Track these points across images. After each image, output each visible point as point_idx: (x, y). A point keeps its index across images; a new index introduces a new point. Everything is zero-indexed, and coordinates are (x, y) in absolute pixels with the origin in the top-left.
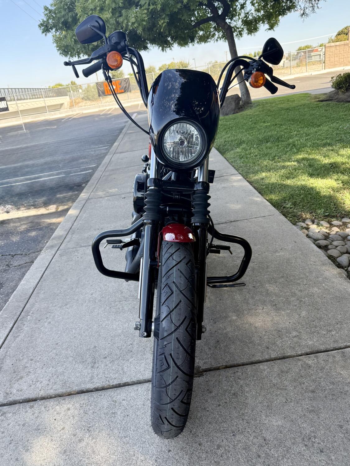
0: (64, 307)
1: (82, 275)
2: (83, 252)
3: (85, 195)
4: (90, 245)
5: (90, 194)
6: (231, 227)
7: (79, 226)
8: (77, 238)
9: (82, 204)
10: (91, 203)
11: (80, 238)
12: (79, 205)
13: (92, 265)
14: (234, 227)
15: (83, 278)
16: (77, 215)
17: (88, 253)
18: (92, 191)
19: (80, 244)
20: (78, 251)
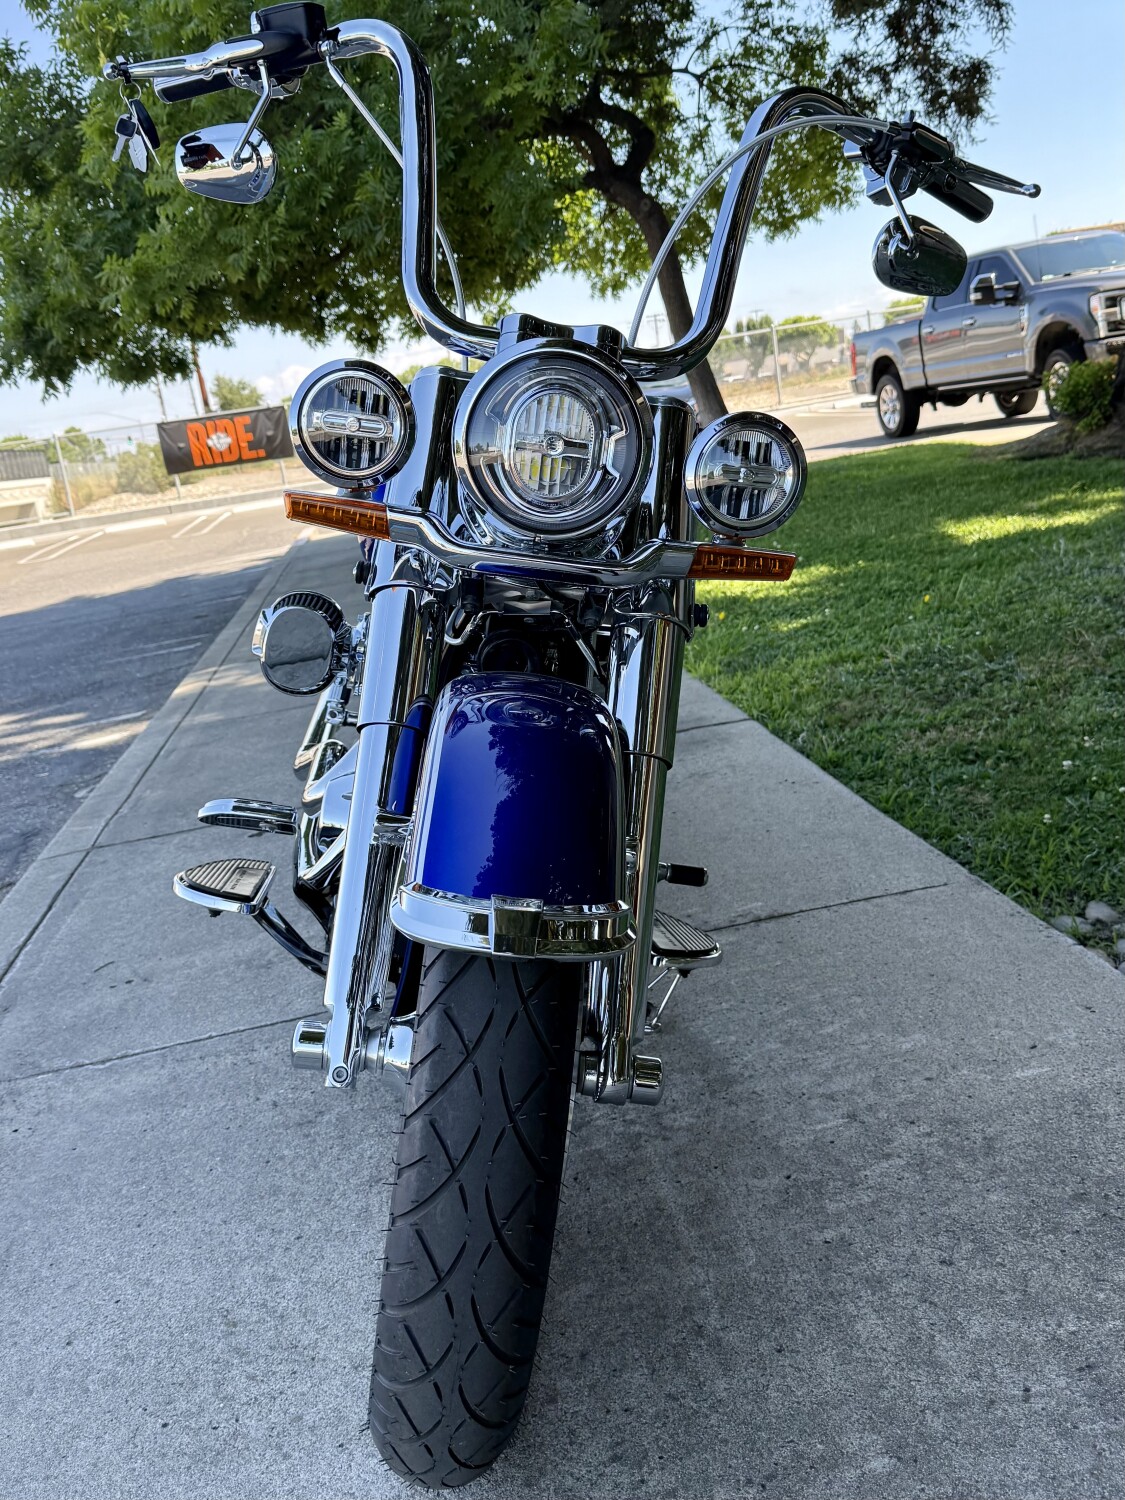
1: (28, 1226)
2: (42, 1100)
3: (80, 832)
4: (81, 1061)
5: (103, 824)
6: (760, 943)
7: (36, 971)
8: (23, 1027)
9: (59, 870)
10: (104, 862)
11: (34, 1029)
12: (49, 874)
13: (83, 1171)
14: (776, 946)
15: (34, 1243)
16: (37, 919)
17: (68, 1108)
18: (116, 813)
19: (30, 1059)
20: (20, 1094)
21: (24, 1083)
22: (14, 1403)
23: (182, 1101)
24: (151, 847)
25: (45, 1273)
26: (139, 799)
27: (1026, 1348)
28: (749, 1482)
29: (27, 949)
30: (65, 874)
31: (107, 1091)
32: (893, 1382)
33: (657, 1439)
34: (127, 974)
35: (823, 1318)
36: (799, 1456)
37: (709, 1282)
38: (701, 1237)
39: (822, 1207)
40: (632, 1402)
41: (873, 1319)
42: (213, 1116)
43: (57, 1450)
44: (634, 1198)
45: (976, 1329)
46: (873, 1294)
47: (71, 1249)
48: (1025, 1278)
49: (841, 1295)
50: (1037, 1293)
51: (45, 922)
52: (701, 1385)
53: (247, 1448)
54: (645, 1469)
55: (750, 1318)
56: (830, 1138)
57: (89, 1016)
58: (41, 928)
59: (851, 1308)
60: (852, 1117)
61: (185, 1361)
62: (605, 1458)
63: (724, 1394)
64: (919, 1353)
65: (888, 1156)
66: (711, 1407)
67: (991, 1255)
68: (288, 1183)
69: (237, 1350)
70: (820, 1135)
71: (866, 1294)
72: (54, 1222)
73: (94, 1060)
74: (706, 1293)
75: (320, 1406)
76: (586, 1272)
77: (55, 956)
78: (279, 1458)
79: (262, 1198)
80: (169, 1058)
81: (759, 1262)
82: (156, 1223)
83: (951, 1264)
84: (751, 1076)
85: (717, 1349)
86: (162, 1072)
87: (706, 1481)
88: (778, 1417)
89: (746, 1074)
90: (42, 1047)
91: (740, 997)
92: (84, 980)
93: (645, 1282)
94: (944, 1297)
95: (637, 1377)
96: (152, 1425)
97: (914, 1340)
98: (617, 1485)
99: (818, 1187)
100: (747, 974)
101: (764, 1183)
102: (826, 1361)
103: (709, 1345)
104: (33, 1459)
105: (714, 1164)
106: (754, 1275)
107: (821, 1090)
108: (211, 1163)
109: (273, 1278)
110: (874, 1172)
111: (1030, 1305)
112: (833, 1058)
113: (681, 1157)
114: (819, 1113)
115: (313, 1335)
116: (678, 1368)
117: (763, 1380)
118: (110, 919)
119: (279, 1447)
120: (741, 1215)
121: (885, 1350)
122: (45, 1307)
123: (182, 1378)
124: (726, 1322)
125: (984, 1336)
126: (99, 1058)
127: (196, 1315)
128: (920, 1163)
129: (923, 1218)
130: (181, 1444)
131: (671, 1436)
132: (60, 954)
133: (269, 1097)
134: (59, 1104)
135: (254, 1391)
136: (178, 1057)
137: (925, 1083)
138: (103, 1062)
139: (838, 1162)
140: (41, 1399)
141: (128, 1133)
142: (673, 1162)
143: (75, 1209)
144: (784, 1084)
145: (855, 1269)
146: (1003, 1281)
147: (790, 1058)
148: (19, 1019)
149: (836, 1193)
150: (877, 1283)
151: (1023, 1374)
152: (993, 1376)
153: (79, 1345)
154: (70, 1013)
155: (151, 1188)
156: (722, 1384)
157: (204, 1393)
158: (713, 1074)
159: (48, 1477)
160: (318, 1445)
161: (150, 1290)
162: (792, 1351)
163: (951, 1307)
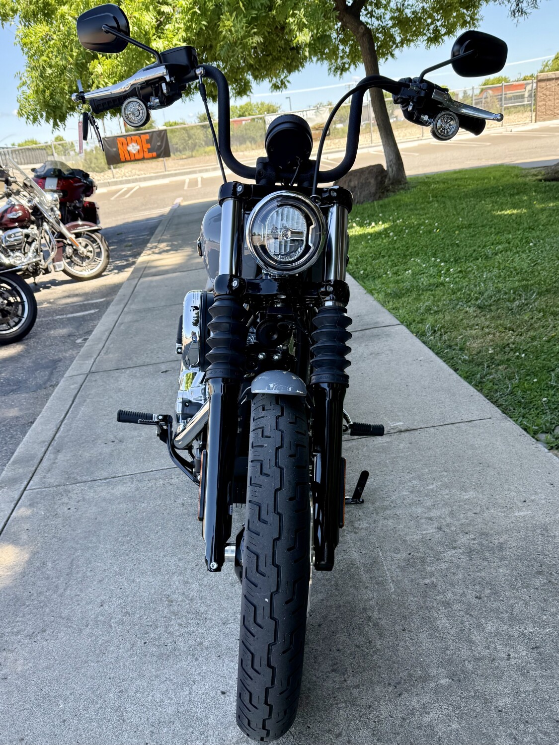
0: (38, 638)
1: (79, 553)
2: (80, 495)
3: (83, 364)
4: (95, 478)
5: (93, 361)
6: (400, 443)
7: (70, 433)
8: (68, 460)
9: (76, 383)
10: (96, 380)
11: (73, 461)
12: (70, 385)
13: (101, 529)
14: (409, 445)
15: (82, 560)
16: (68, 407)
17: (91, 500)
18: (99, 355)
19: (72, 476)
20: (69, 492)
21: (71, 487)
22: (81, 630)
23: (142, 500)
24: (117, 375)
25: (89, 574)
26: (108, 348)
27: (510, 637)
28: (390, 684)
29: (65, 422)
30: (78, 386)
31: (108, 493)
32: (452, 648)
33: (351, 663)
34: (111, 437)
35: (423, 618)
36: (410, 676)
37: (374, 598)
38: (371, 578)
39: (424, 569)
40: (341, 647)
41: (444, 620)
42: (156, 508)
43: (101, 650)
44: (341, 558)
45: (489, 628)
46: (445, 609)
47: (99, 564)
48: (512, 607)
49: (431, 608)
50: (517, 614)
51: (71, 409)
52: (370, 642)
53: (180, 655)
54: (346, 676)
55: (391, 615)
56: (429, 538)
57: (97, 457)
58: (70, 412)
59: (435, 615)
60: (440, 529)
61: (152, 616)
62: (329, 670)
63: (379, 647)
64: (464, 635)
65: (455, 548)
66: (374, 652)
67: (498, 596)
68: (191, 540)
69: (173, 613)
70: (424, 536)
71: (442, 609)
72: (90, 551)
73: (101, 478)
74: (372, 603)
75: (210, 639)
76: (321, 589)
77: (78, 426)
78: (194, 660)
79: (180, 546)
80: (135, 480)
81: (395, 591)
82: (135, 555)
83: (480, 598)
84: (394, 507)
85: (377, 627)
86: (132, 486)
87: (371, 683)
88: (402, 659)
89: (392, 506)
90: (77, 471)
91: (390, 468)
92: (93, 439)
93: (346, 596)
94: (476, 613)
95: (342, 637)
96: (140, 643)
97: (462, 631)
98: (334, 682)
99: (423, 560)
100: (395, 458)
101: (399, 556)
102: (424, 636)
103: (373, 625)
104: (91, 654)
105: (377, 546)
106: (393, 596)
107: (426, 515)
108: (157, 529)
109: (187, 582)
110: (449, 554)
111: (513, 619)
112: (432, 500)
113: (362, 542)
114: (425, 526)
115: (205, 608)
116: (360, 634)
117: (396, 642)
118: (101, 410)
119: (194, 655)
120: (389, 569)
121: (449, 633)
122: (90, 589)
123: (151, 623)
124: (380, 616)
125: (492, 631)
126: (103, 477)
127: (155, 596)
128: (470, 552)
129: (469, 577)
130: (152, 651)
131: (357, 663)
132: (80, 426)
133: (180, 501)
134: (87, 497)
135: (182, 631)
136: (139, 479)
137: (474, 515)
138: (105, 479)
139: (432, 549)
140: (92, 628)
141: (119, 513)
142: (358, 543)
143: (99, 546)
144: (410, 511)
145: (438, 597)
146: (503, 607)
147: (412, 499)
148: (65, 456)
149: (430, 563)
150: (447, 604)
151: (508, 648)
152: (495, 648)
153: (106, 607)
154: (88, 455)
155: (131, 539)
156: (379, 643)
157: (160, 630)
158: (378, 504)
159: (98, 662)
160: (209, 655)
161: (135, 584)
162: (409, 631)
163: (479, 618)
